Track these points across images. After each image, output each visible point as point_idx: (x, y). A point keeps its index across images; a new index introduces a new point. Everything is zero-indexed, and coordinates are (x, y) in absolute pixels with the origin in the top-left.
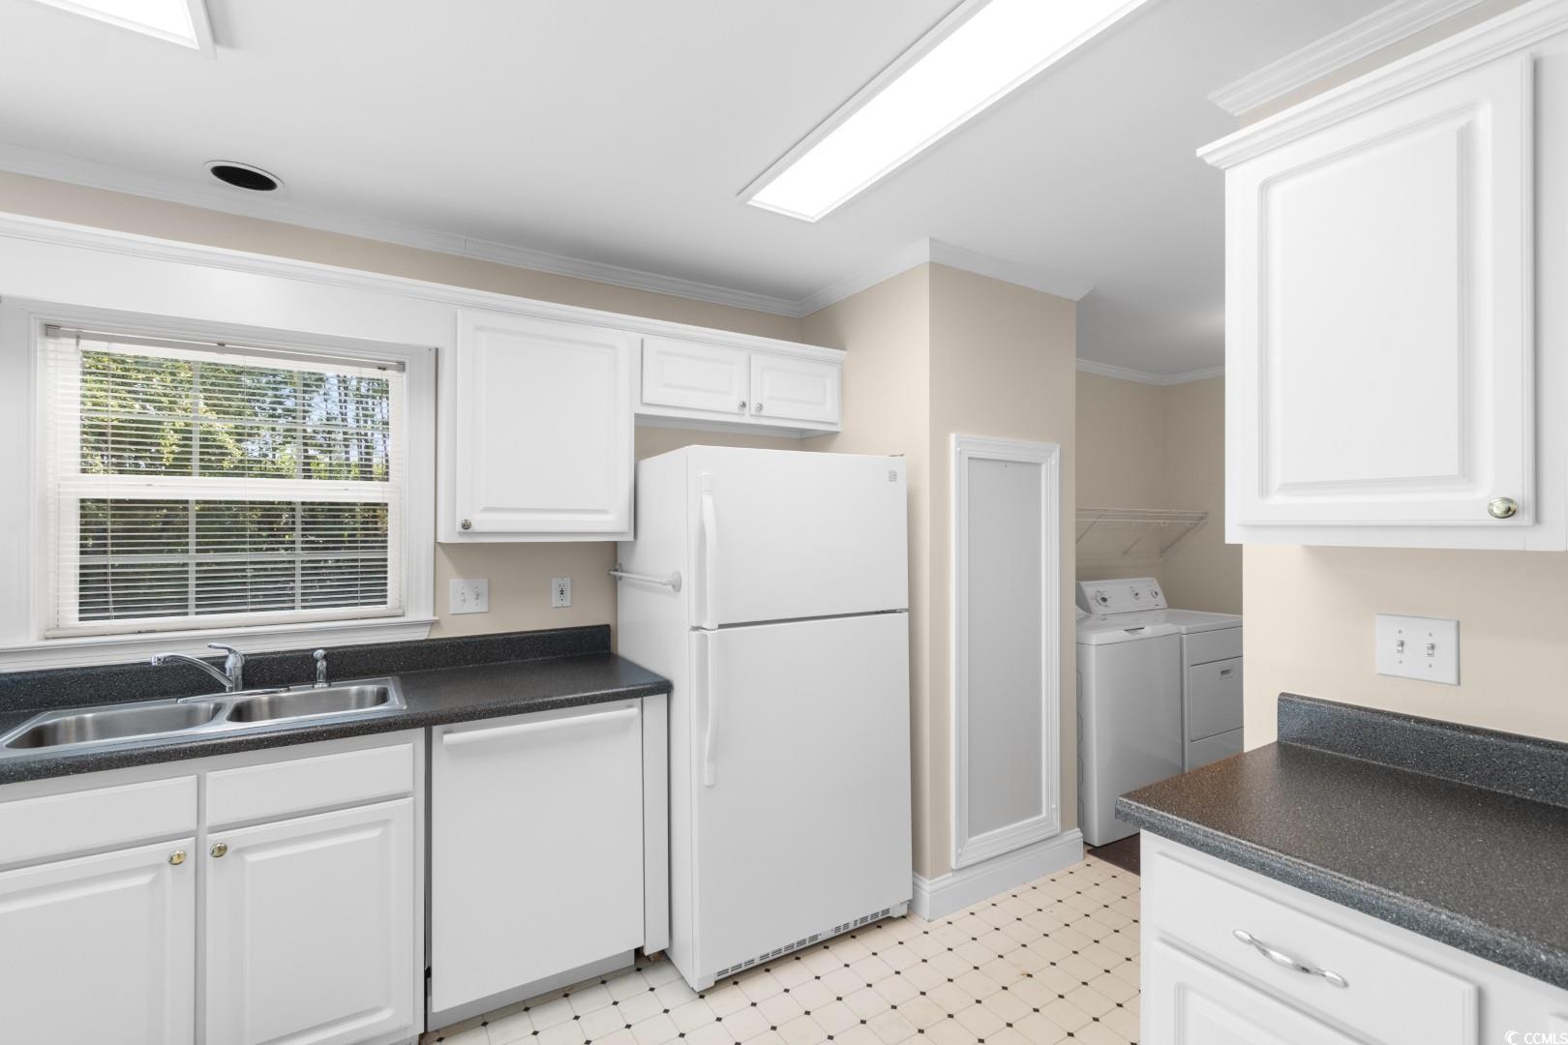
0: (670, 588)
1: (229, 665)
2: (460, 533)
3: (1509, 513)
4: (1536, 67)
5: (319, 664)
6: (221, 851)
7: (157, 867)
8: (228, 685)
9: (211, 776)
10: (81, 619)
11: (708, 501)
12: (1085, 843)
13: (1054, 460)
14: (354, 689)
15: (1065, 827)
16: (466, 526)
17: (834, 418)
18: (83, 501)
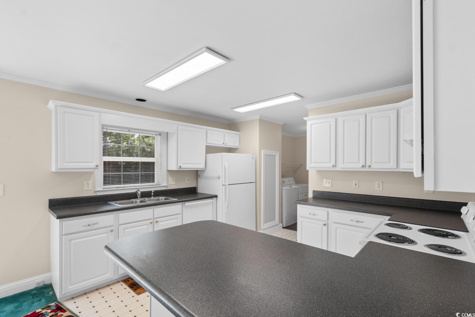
0: (218, 178)
2: (179, 168)
3: (333, 166)
4: (336, 119)
5: (152, 194)
6: (157, 222)
7: (148, 224)
8: (139, 197)
9: (155, 209)
10: (104, 185)
11: (226, 162)
12: (283, 227)
13: (278, 155)
14: (160, 198)
15: (279, 223)
16: (180, 167)
17: (238, 146)
18: (104, 162)
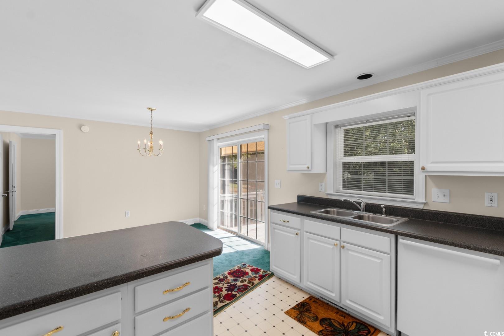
1: (362, 204)
2: (422, 171)
5: (383, 209)
6: (344, 247)
8: (362, 210)
16: (423, 168)
18: (343, 163)
